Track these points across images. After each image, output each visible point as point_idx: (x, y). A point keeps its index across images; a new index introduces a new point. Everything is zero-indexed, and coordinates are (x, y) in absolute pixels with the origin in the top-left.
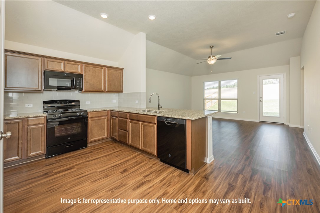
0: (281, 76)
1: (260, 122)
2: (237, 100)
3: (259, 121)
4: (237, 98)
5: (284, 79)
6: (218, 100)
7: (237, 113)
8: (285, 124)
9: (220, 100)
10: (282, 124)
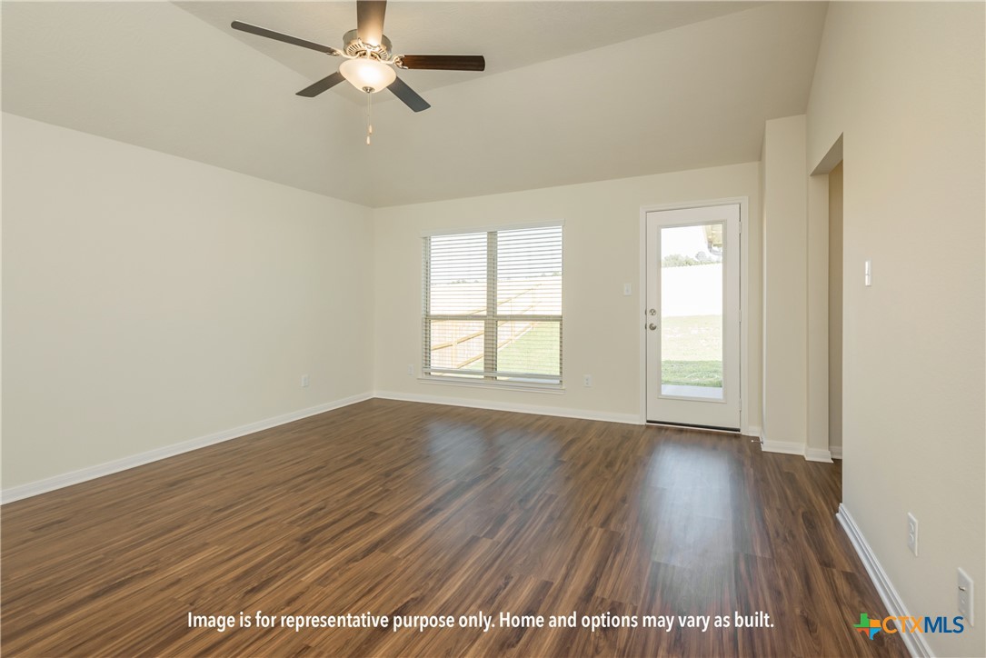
0: (731, 212)
1: (648, 427)
2: (557, 324)
3: (644, 423)
4: (560, 313)
5: (741, 226)
6: (482, 323)
7: (558, 382)
8: (743, 432)
9: (492, 320)
10: (732, 435)
